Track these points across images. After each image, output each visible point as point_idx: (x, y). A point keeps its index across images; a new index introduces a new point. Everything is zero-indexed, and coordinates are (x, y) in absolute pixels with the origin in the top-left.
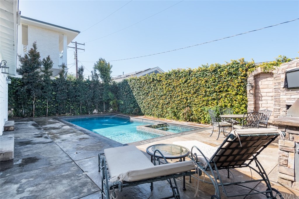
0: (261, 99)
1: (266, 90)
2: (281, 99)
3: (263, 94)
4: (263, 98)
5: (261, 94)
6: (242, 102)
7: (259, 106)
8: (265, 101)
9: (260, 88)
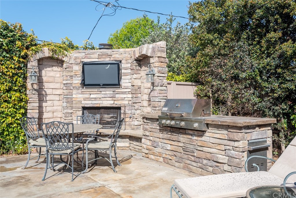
0: (46, 98)
1: (51, 85)
2: (74, 99)
3: (48, 92)
4: (48, 98)
5: (45, 92)
6: (19, 104)
7: (43, 111)
8: (51, 102)
9: (44, 81)
